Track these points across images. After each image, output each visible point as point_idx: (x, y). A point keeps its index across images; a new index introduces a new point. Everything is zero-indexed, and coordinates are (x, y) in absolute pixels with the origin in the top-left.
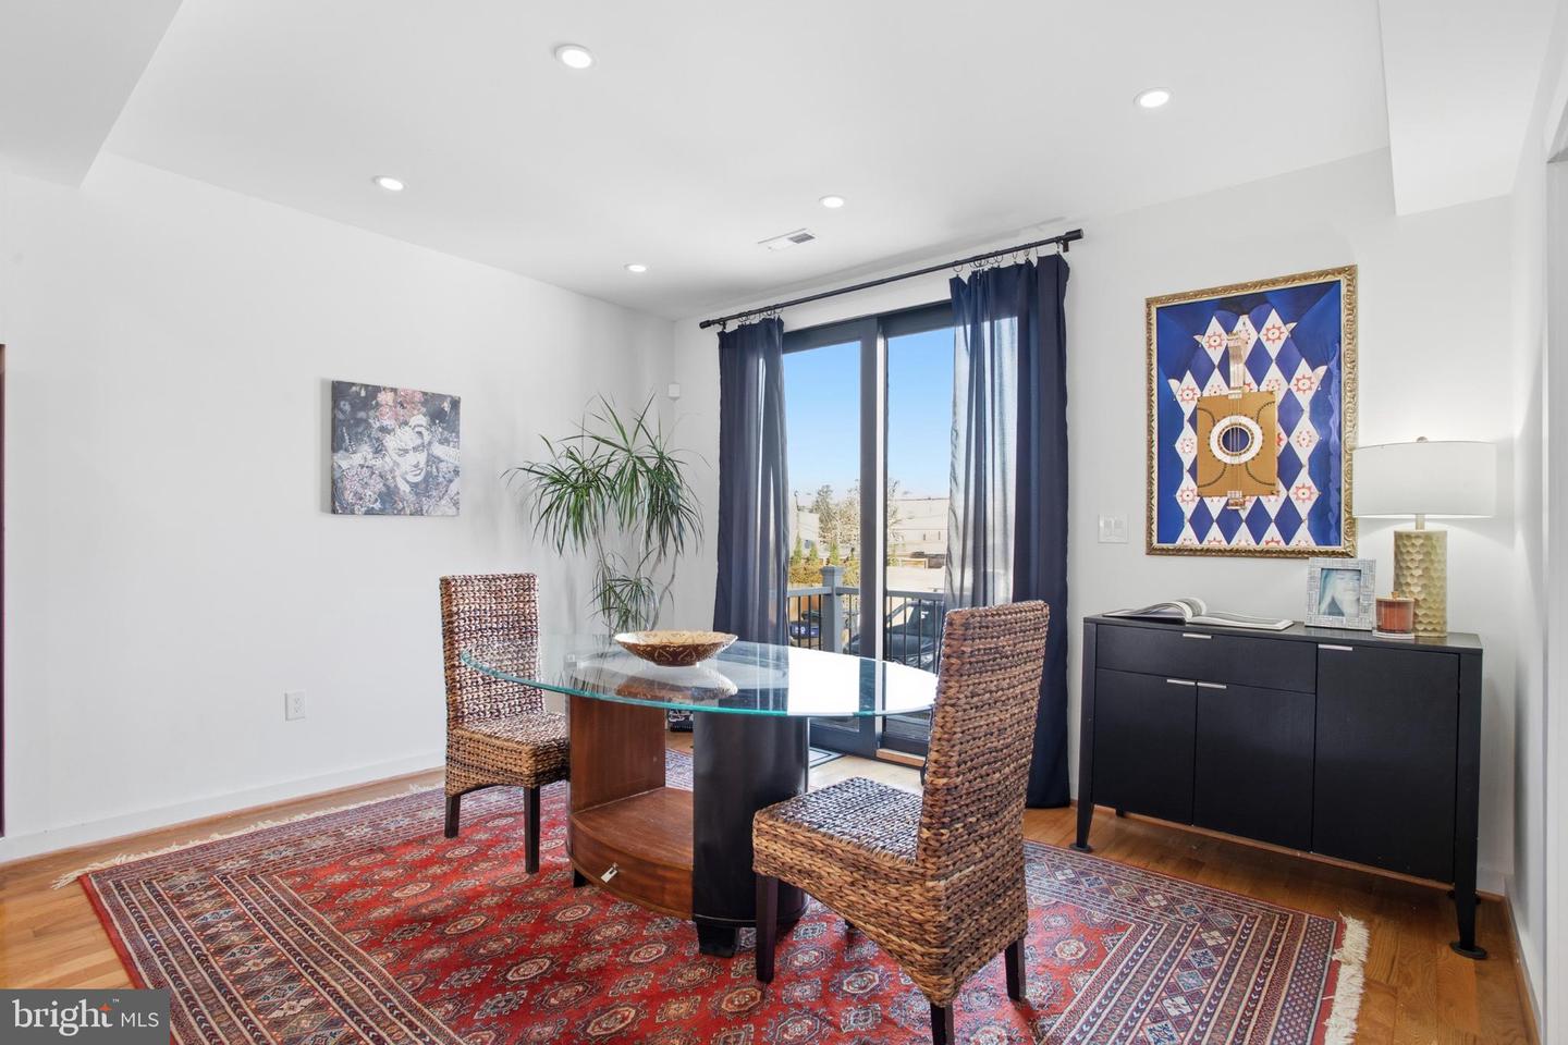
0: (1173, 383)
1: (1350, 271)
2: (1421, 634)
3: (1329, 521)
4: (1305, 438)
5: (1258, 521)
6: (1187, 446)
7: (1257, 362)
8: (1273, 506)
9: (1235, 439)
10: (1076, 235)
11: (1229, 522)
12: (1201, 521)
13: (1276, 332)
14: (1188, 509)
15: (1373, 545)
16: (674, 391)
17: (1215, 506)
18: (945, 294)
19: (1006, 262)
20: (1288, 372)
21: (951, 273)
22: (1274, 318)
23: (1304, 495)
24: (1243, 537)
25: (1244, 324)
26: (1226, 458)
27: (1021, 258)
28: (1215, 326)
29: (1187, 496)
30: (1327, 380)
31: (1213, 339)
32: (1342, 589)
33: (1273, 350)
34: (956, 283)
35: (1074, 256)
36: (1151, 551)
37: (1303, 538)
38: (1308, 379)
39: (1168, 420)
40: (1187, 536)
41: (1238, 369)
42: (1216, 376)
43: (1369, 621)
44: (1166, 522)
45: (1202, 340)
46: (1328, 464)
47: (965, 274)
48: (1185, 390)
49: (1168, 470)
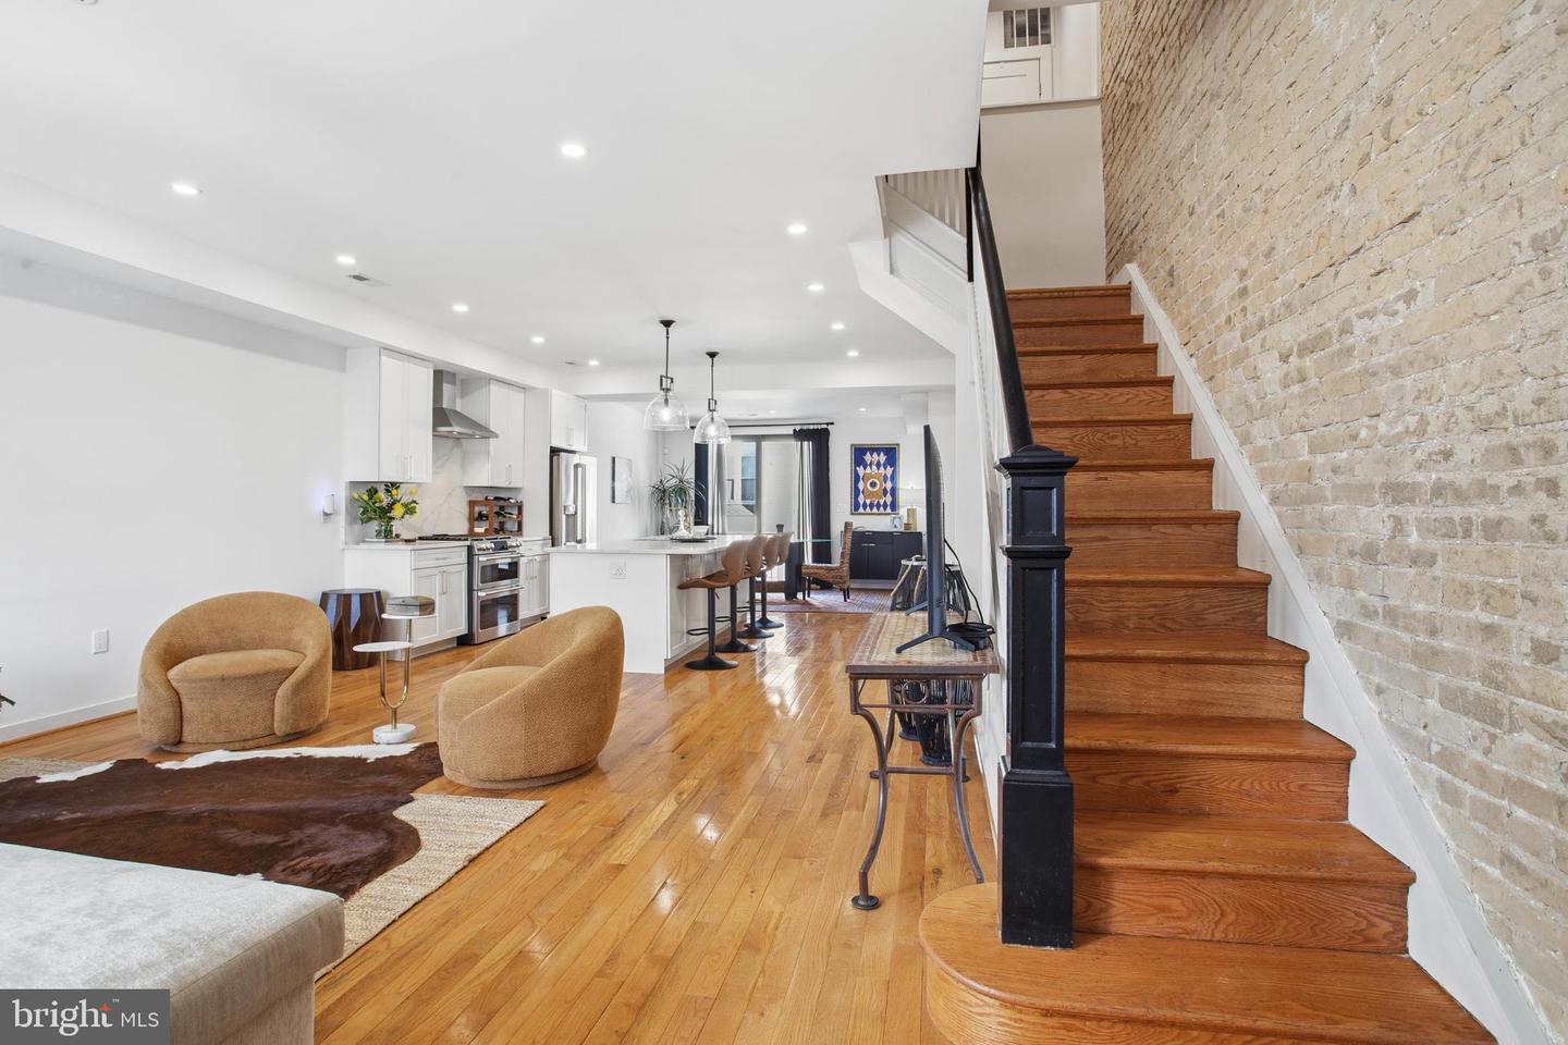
0: (858, 468)
1: (898, 445)
2: (912, 531)
3: (894, 506)
4: (889, 485)
5: (878, 506)
6: (861, 485)
7: (878, 465)
8: (882, 502)
9: (873, 485)
10: (832, 424)
11: (871, 506)
12: (865, 506)
13: (883, 458)
14: (862, 503)
15: (903, 512)
16: (666, 451)
17: (868, 502)
18: (792, 433)
19: (811, 427)
20: (885, 468)
21: (792, 428)
22: (882, 454)
23: (889, 499)
24: (875, 510)
25: (875, 455)
26: (871, 489)
27: (816, 427)
28: (868, 454)
29: (861, 499)
30: (894, 471)
31: (868, 457)
32: (897, 522)
33: (882, 462)
34: (795, 430)
35: (830, 427)
36: (852, 514)
37: (889, 510)
38: (889, 470)
39: (856, 478)
40: (861, 510)
41: (874, 467)
42: (868, 468)
43: (902, 530)
44: (856, 506)
45: (865, 457)
46: (894, 491)
47: (798, 428)
48: (861, 470)
49: (856, 492)
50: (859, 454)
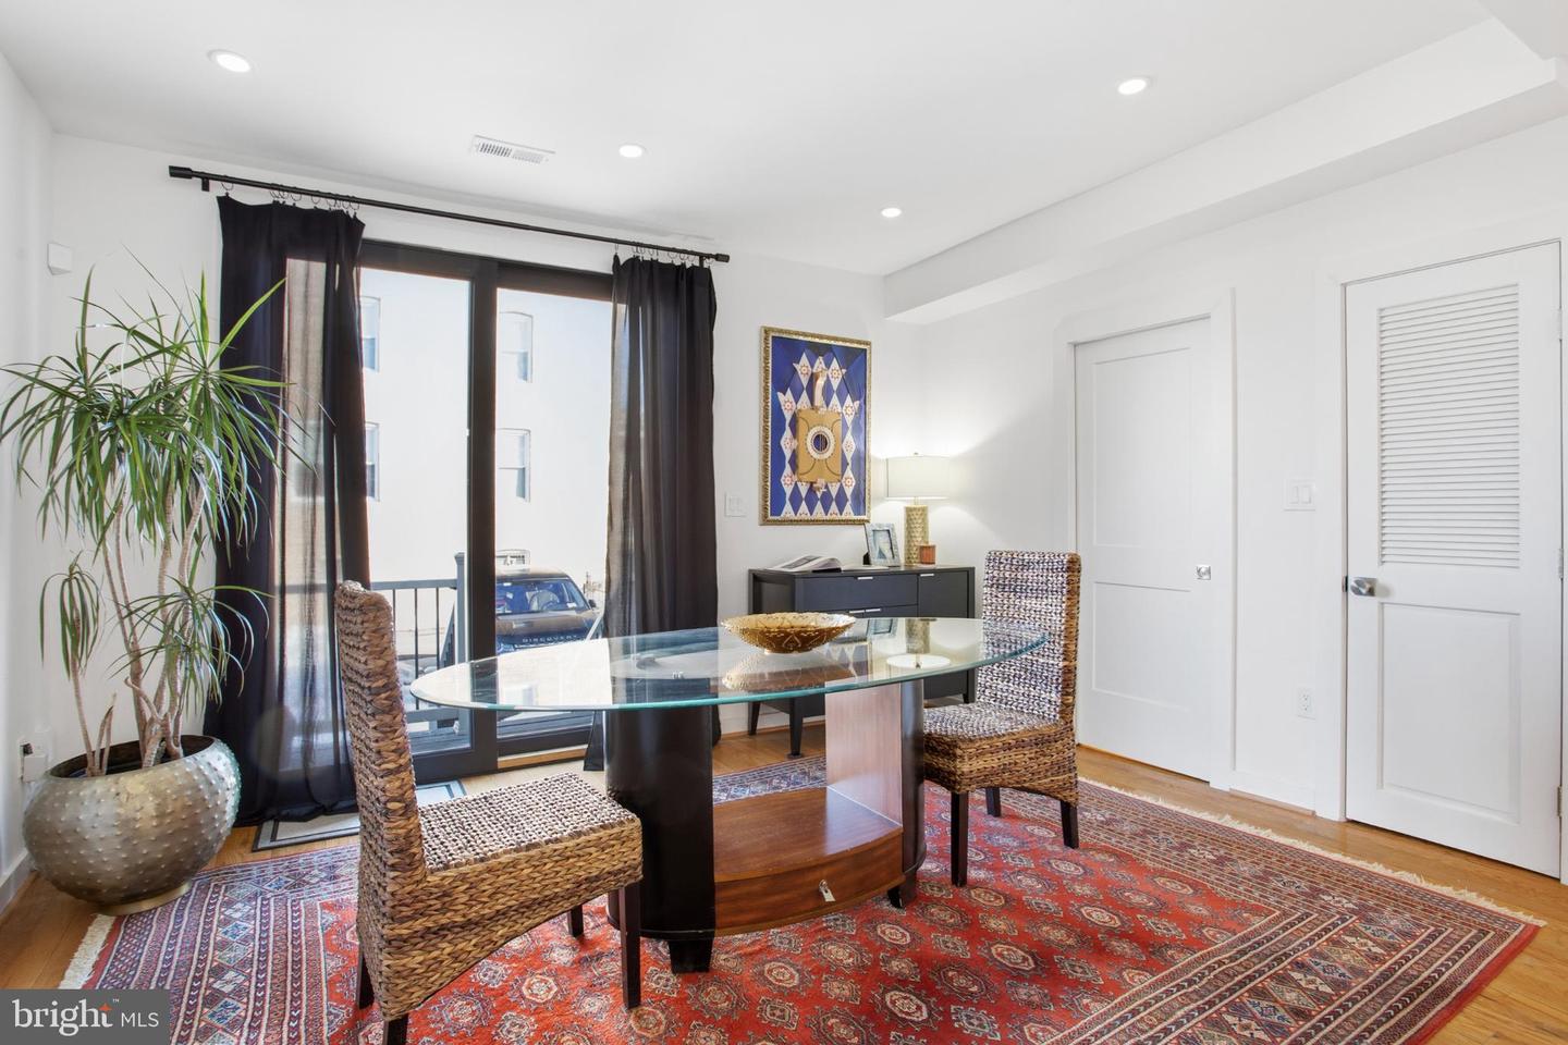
0: (780, 394)
3: (860, 500)
4: (850, 446)
5: (827, 500)
6: (787, 443)
7: (827, 391)
8: (834, 490)
9: (820, 442)
10: (721, 259)
11: (811, 500)
12: (796, 500)
13: (836, 373)
14: (788, 490)
15: (887, 515)
16: (58, 258)
17: (804, 488)
20: (842, 402)
22: (835, 364)
23: (849, 483)
24: (819, 511)
25: (820, 363)
28: (804, 360)
29: (788, 481)
30: (860, 410)
31: (803, 367)
32: (883, 542)
33: (835, 384)
34: (616, 261)
36: (765, 521)
37: (848, 511)
38: (851, 407)
39: (776, 421)
40: (787, 510)
41: (818, 395)
42: (805, 395)
44: (775, 501)
45: (797, 366)
46: (861, 460)
48: (786, 399)
49: (776, 460)
50: (785, 353)
